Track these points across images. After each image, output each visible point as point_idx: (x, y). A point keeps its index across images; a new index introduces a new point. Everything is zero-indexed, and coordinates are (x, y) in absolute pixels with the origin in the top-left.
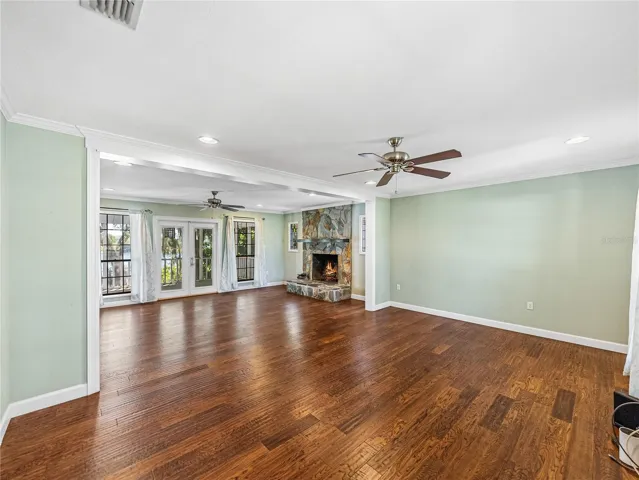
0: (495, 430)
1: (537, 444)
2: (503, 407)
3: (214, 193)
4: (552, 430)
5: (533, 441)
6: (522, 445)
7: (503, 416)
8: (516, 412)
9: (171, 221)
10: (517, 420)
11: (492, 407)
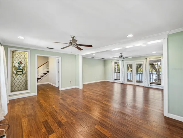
0: (43, 122)
1: (31, 128)
2: (48, 129)
3: (121, 54)
4: (30, 136)
5: (32, 128)
6: (34, 125)
7: (45, 126)
8: (44, 132)
9: (130, 62)
10: (41, 129)
11: (50, 126)
